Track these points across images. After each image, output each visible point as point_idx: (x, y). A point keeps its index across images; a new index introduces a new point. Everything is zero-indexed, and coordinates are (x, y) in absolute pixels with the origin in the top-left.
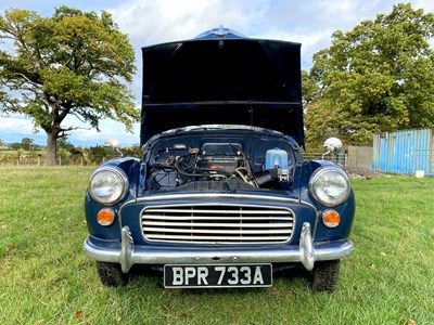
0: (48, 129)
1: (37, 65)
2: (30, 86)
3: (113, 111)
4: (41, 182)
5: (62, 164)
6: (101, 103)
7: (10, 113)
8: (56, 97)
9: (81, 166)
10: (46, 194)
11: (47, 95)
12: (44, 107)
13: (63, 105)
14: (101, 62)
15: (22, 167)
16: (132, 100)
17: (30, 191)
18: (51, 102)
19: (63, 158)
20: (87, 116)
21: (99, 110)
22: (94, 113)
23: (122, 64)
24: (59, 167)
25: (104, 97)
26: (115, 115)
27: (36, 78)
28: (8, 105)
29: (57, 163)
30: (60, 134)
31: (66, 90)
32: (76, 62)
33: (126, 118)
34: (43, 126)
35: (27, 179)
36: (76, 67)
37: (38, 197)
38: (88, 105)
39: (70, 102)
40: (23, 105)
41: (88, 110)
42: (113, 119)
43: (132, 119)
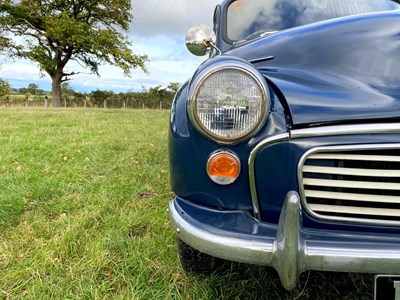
0: (52, 74)
1: (39, 11)
2: (34, 32)
3: (111, 57)
4: (51, 120)
5: (68, 106)
6: (100, 49)
7: (17, 58)
8: (58, 44)
9: (85, 108)
10: (59, 132)
11: (50, 41)
12: (47, 53)
13: (65, 50)
14: (99, 9)
15: (30, 108)
16: (129, 47)
17: (43, 128)
18: (53, 48)
19: (68, 100)
20: (88, 62)
21: (98, 55)
22: (93, 58)
23: (118, 12)
24: (65, 108)
25: (103, 43)
26: (113, 61)
27: (38, 24)
28: (14, 50)
29: (63, 106)
31: (67, 36)
32: (74, 9)
33: (123, 63)
34: (48, 71)
35: (37, 117)
36: (76, 14)
38: (88, 51)
39: (71, 48)
40: (28, 50)
41: (89, 55)
42: (112, 64)
43: (129, 64)
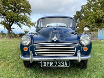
0: (8, 29)
1: (4, 10)
2: (2, 16)
3: (25, 23)
4: (7, 43)
5: (12, 38)
6: (22, 21)
8: (10, 19)
9: (17, 39)
10: (8, 46)
11: (7, 19)
12: (6, 22)
13: (12, 22)
14: (22, 9)
15: (1, 39)
16: (31, 20)
17: (4, 45)
18: (8, 21)
19: (12, 36)
20: (18, 25)
21: (21, 23)
22: (20, 24)
23: (27, 10)
24: (11, 39)
25: (23, 19)
27: (4, 14)
29: (11, 38)
30: (11, 30)
31: (12, 17)
32: (14, 9)
33: (29, 25)
34: (6, 28)
35: (3, 42)
36: (15, 11)
37: (6, 46)
38: (18, 22)
39: (13, 21)
40: (1, 22)
41: (18, 23)
42: (25, 25)
43: (31, 25)
